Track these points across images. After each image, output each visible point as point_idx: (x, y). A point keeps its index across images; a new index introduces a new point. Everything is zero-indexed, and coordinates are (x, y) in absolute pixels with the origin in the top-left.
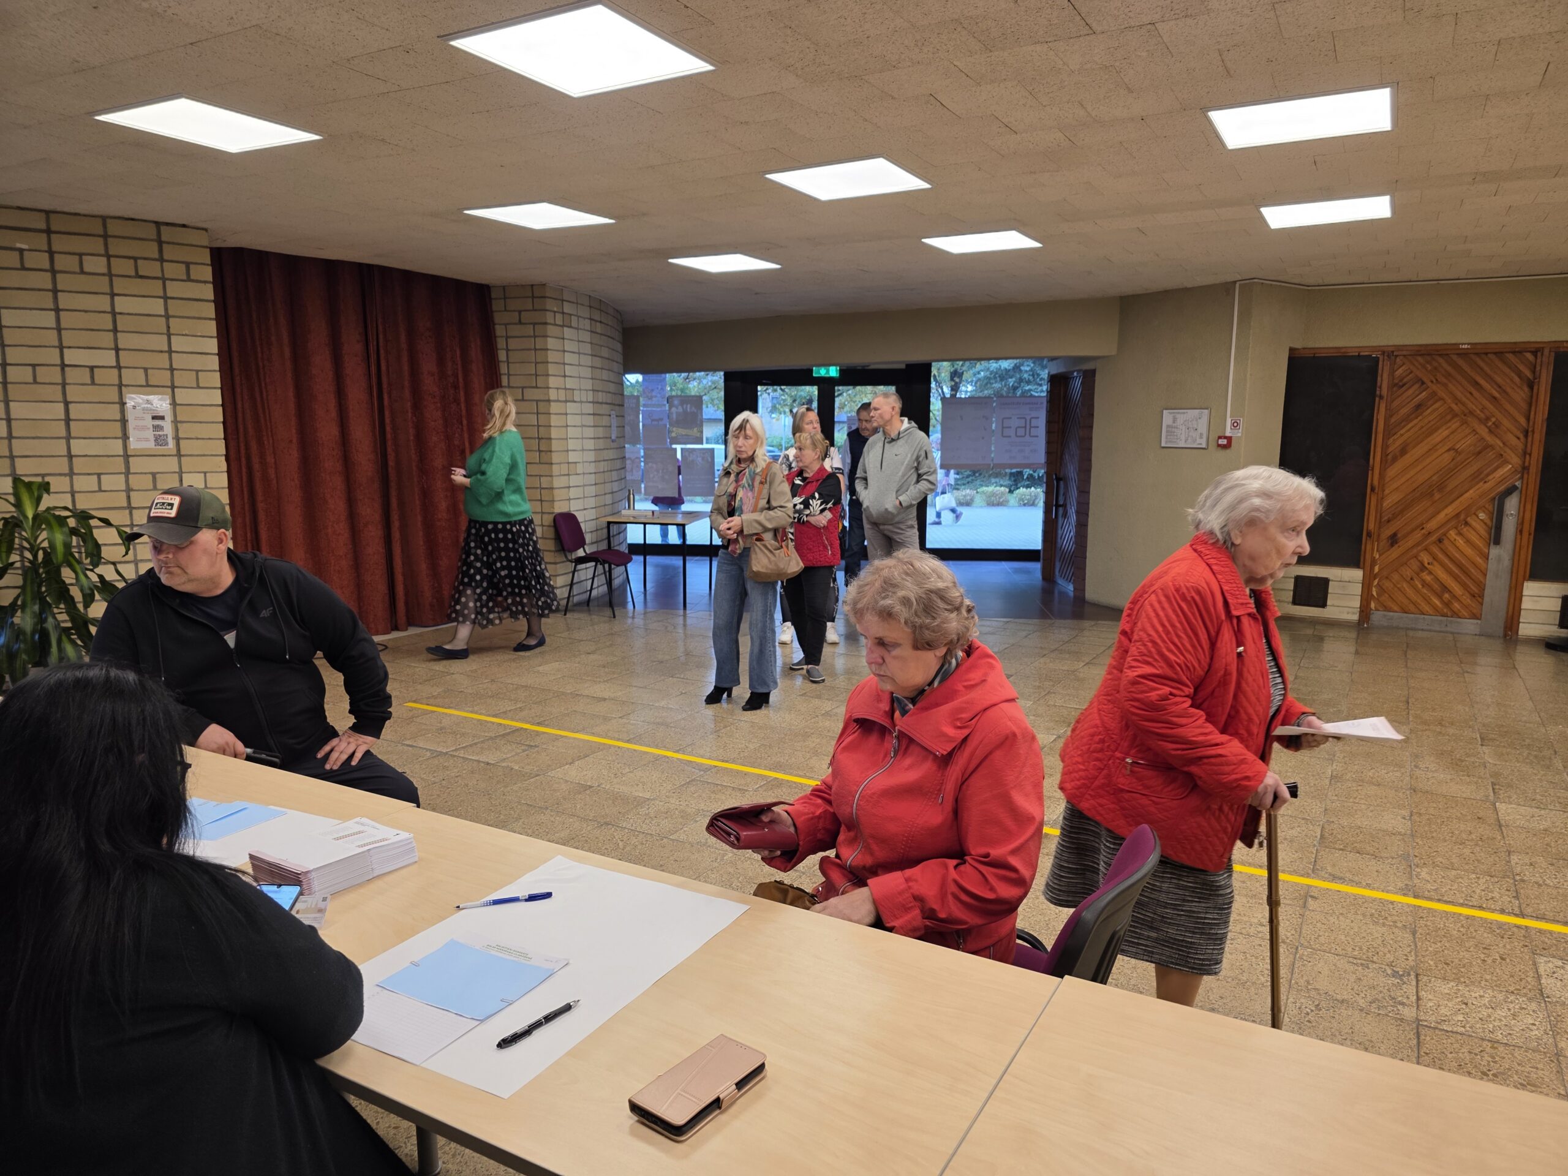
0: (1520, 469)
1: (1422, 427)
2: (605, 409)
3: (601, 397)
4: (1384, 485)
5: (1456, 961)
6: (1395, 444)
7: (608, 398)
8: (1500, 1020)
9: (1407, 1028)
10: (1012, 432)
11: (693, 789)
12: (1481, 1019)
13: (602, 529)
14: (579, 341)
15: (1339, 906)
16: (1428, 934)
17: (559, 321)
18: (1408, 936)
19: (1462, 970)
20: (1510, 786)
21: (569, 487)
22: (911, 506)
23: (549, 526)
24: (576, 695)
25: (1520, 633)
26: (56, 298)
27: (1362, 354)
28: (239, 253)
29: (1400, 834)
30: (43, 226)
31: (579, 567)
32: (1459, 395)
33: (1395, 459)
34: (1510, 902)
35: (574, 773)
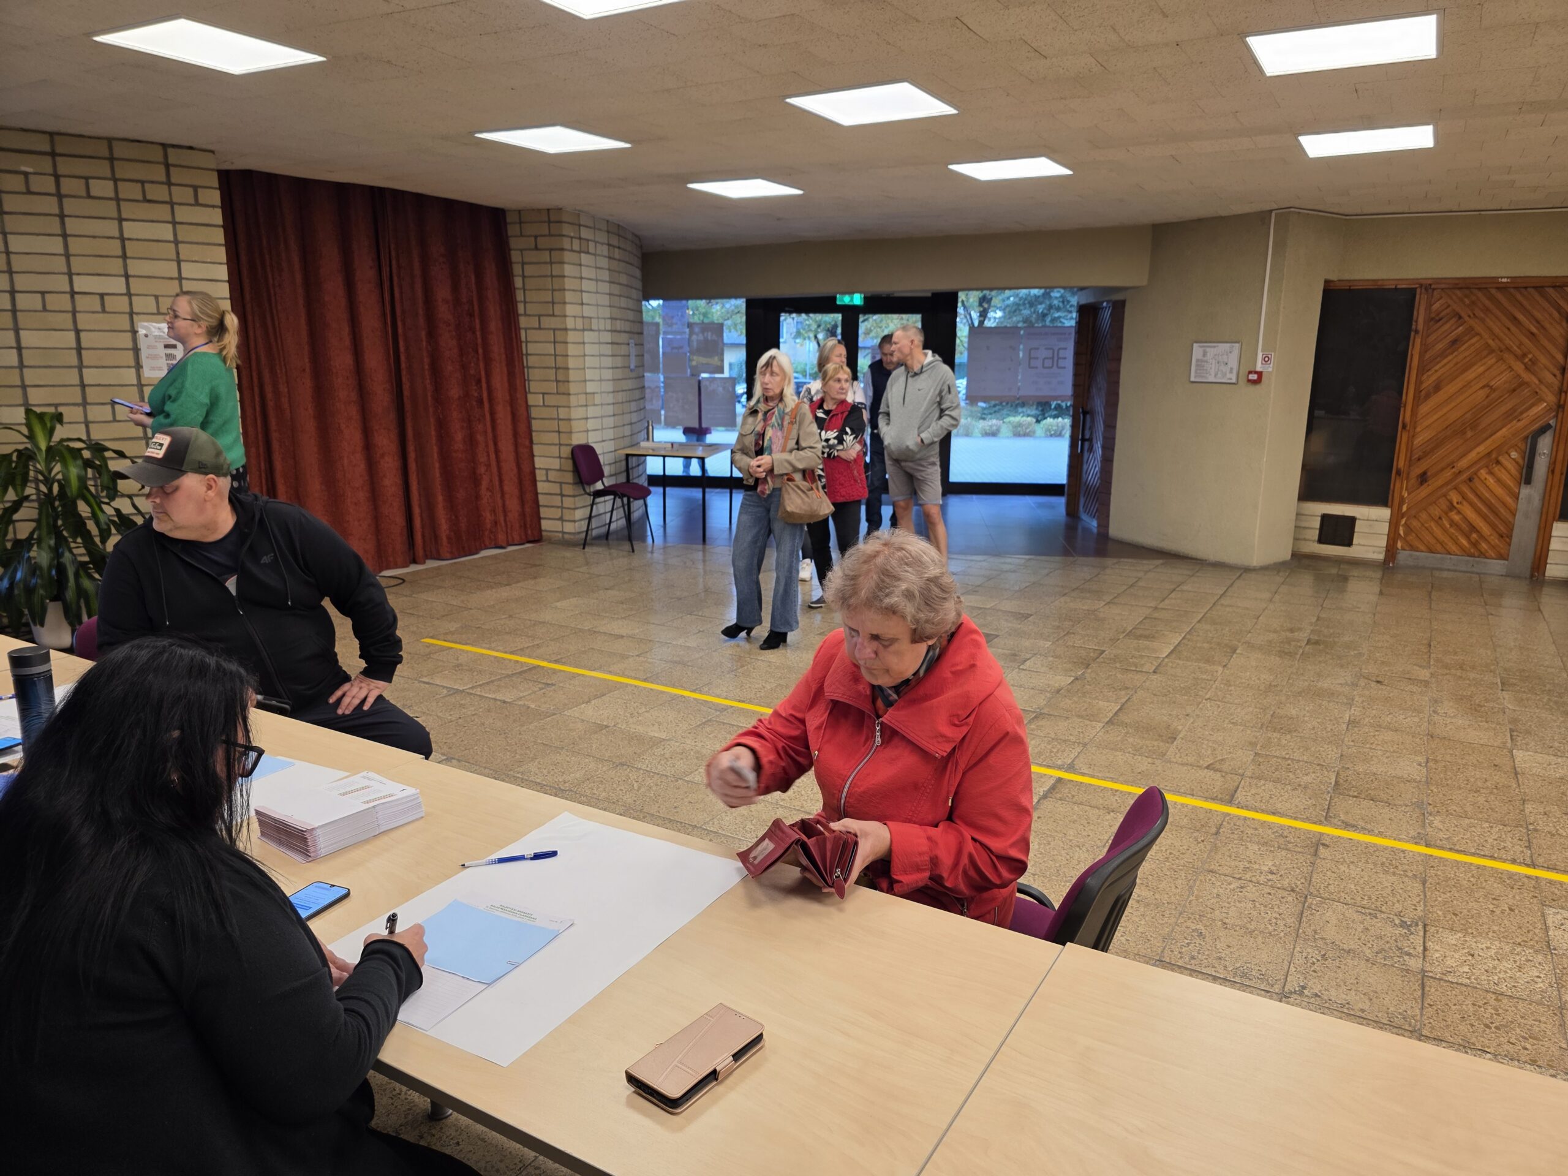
0: (1555, 407)
1: (1457, 364)
2: (623, 338)
3: (619, 325)
4: (1415, 422)
5: (1465, 911)
6: (1429, 380)
7: (627, 326)
8: (1506, 972)
9: (1412, 979)
10: (1039, 363)
11: (708, 729)
12: (1486, 971)
13: (620, 461)
14: (596, 268)
15: (1350, 855)
16: (1438, 884)
17: (576, 247)
18: (1418, 885)
19: (1470, 921)
20: (1528, 732)
21: (587, 418)
22: (933, 443)
23: (566, 458)
24: (593, 632)
25: (1547, 574)
26: (63, 224)
27: (1399, 287)
28: (247, 175)
29: (1415, 781)
30: (47, 148)
31: (598, 500)
32: (1497, 330)
33: (1428, 396)
34: (1523, 852)
35: (589, 712)
